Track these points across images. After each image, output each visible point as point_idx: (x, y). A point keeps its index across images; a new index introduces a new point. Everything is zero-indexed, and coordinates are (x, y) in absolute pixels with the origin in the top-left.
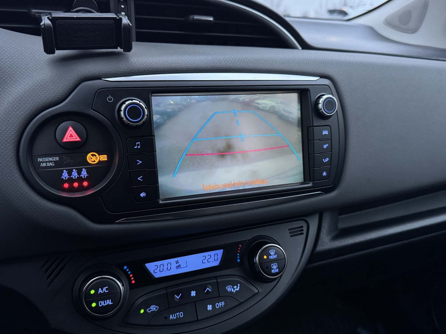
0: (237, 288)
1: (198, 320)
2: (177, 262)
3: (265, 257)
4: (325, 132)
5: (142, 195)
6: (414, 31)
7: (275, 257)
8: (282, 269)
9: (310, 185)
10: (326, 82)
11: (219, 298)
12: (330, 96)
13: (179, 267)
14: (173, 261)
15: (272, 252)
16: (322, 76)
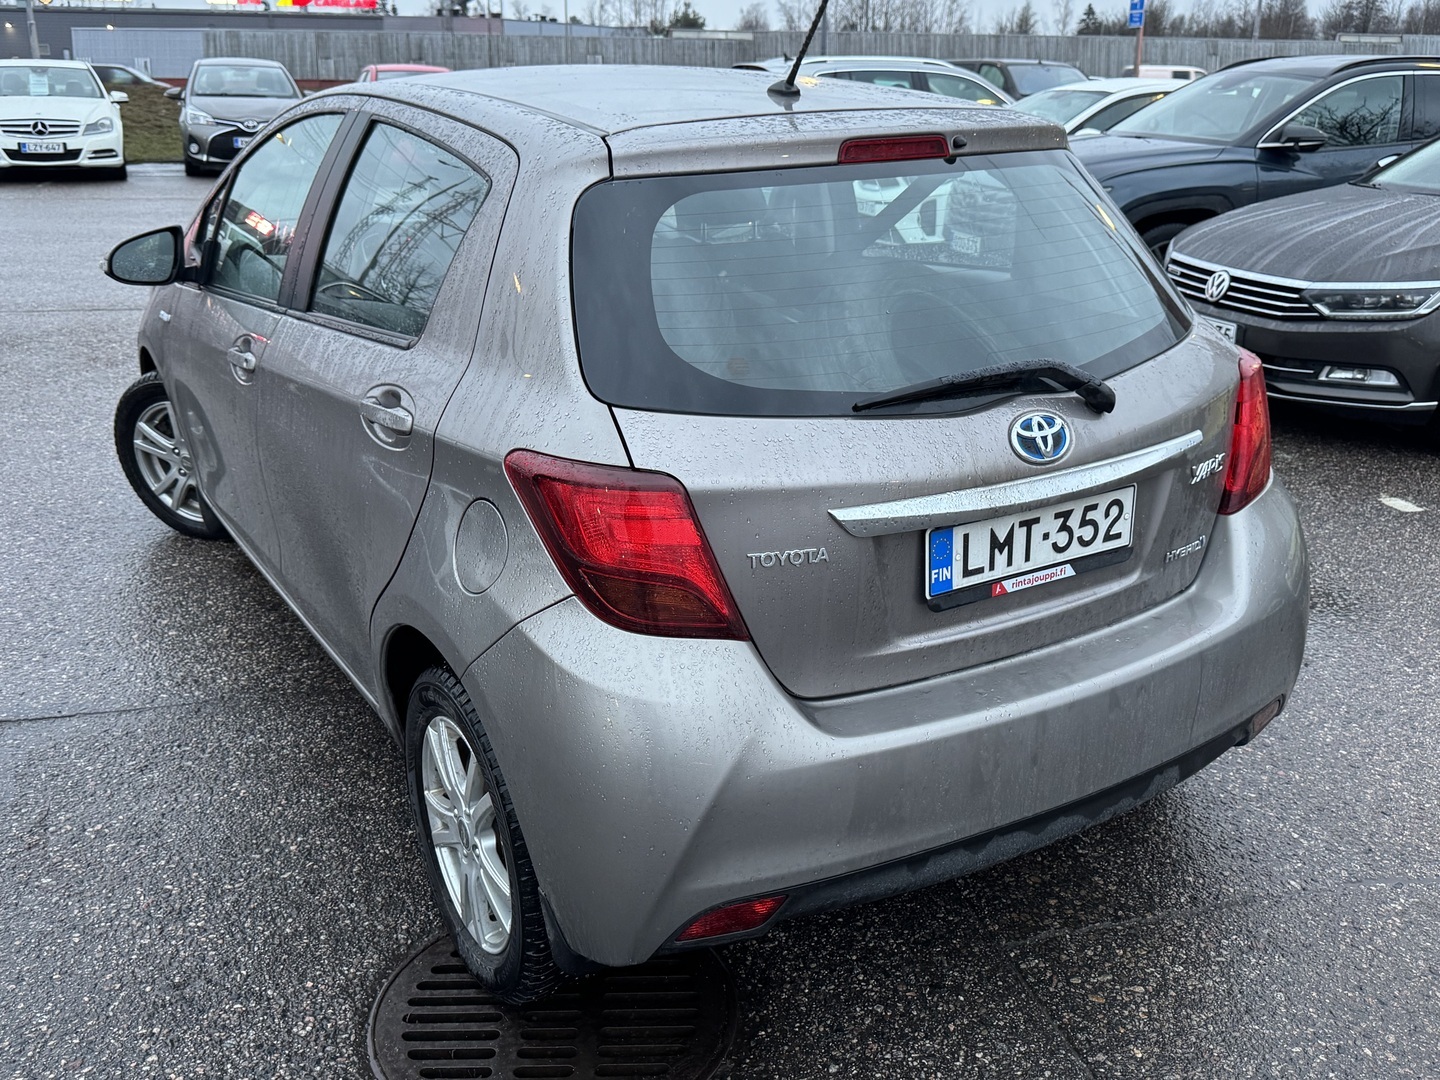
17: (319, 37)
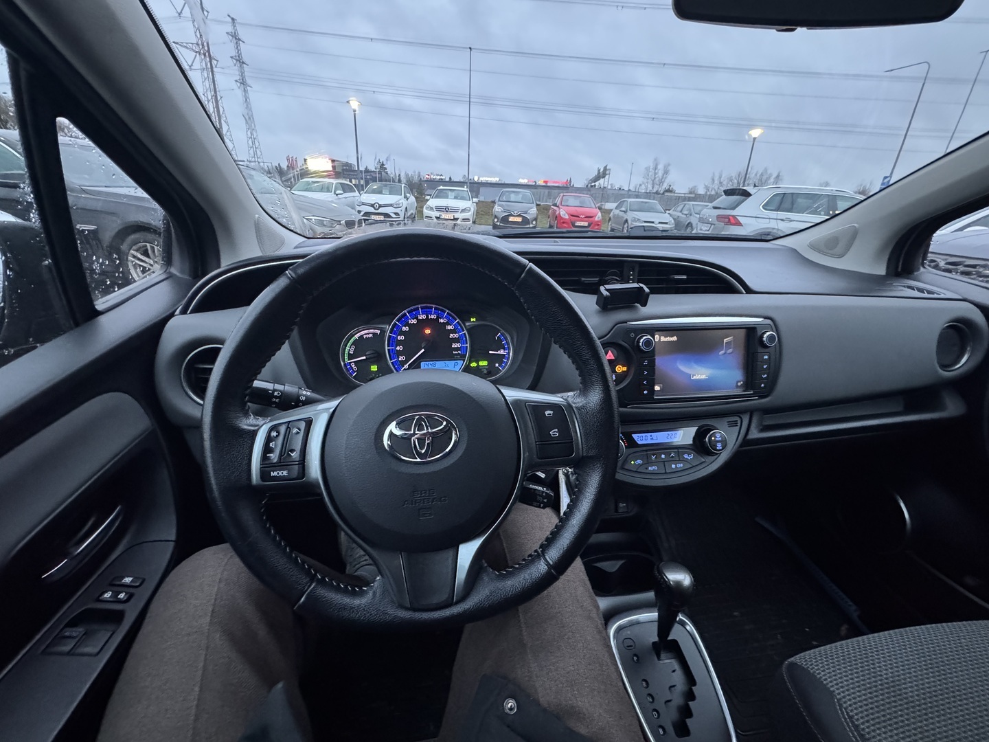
0: (691, 457)
1: (666, 473)
2: (651, 436)
3: (713, 438)
4: (766, 357)
5: (645, 392)
6: (840, 256)
7: (720, 439)
8: (724, 447)
9: (752, 392)
10: (768, 322)
11: (679, 461)
12: (771, 333)
13: (652, 439)
14: (648, 434)
15: (718, 435)
16: (766, 318)
17: (549, 192)
